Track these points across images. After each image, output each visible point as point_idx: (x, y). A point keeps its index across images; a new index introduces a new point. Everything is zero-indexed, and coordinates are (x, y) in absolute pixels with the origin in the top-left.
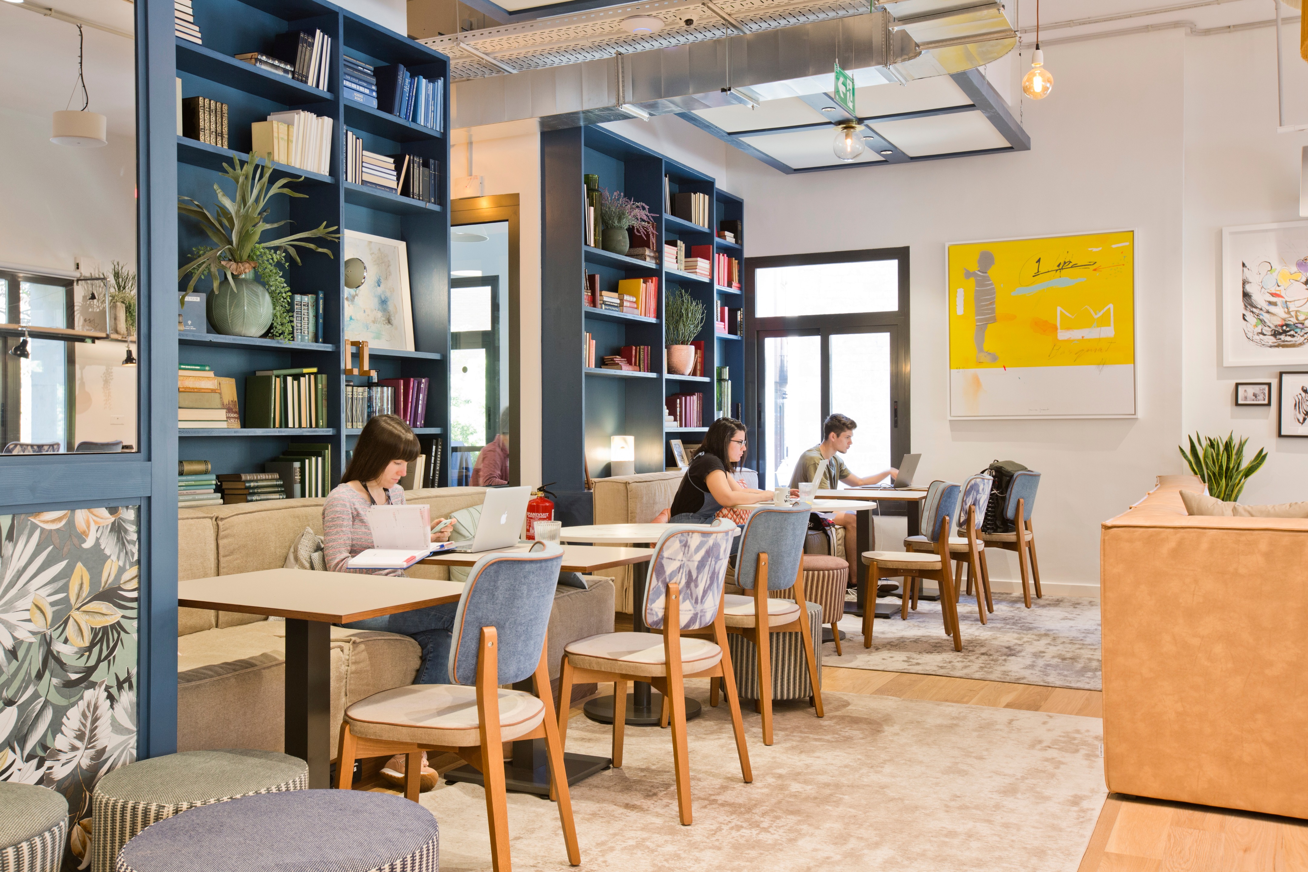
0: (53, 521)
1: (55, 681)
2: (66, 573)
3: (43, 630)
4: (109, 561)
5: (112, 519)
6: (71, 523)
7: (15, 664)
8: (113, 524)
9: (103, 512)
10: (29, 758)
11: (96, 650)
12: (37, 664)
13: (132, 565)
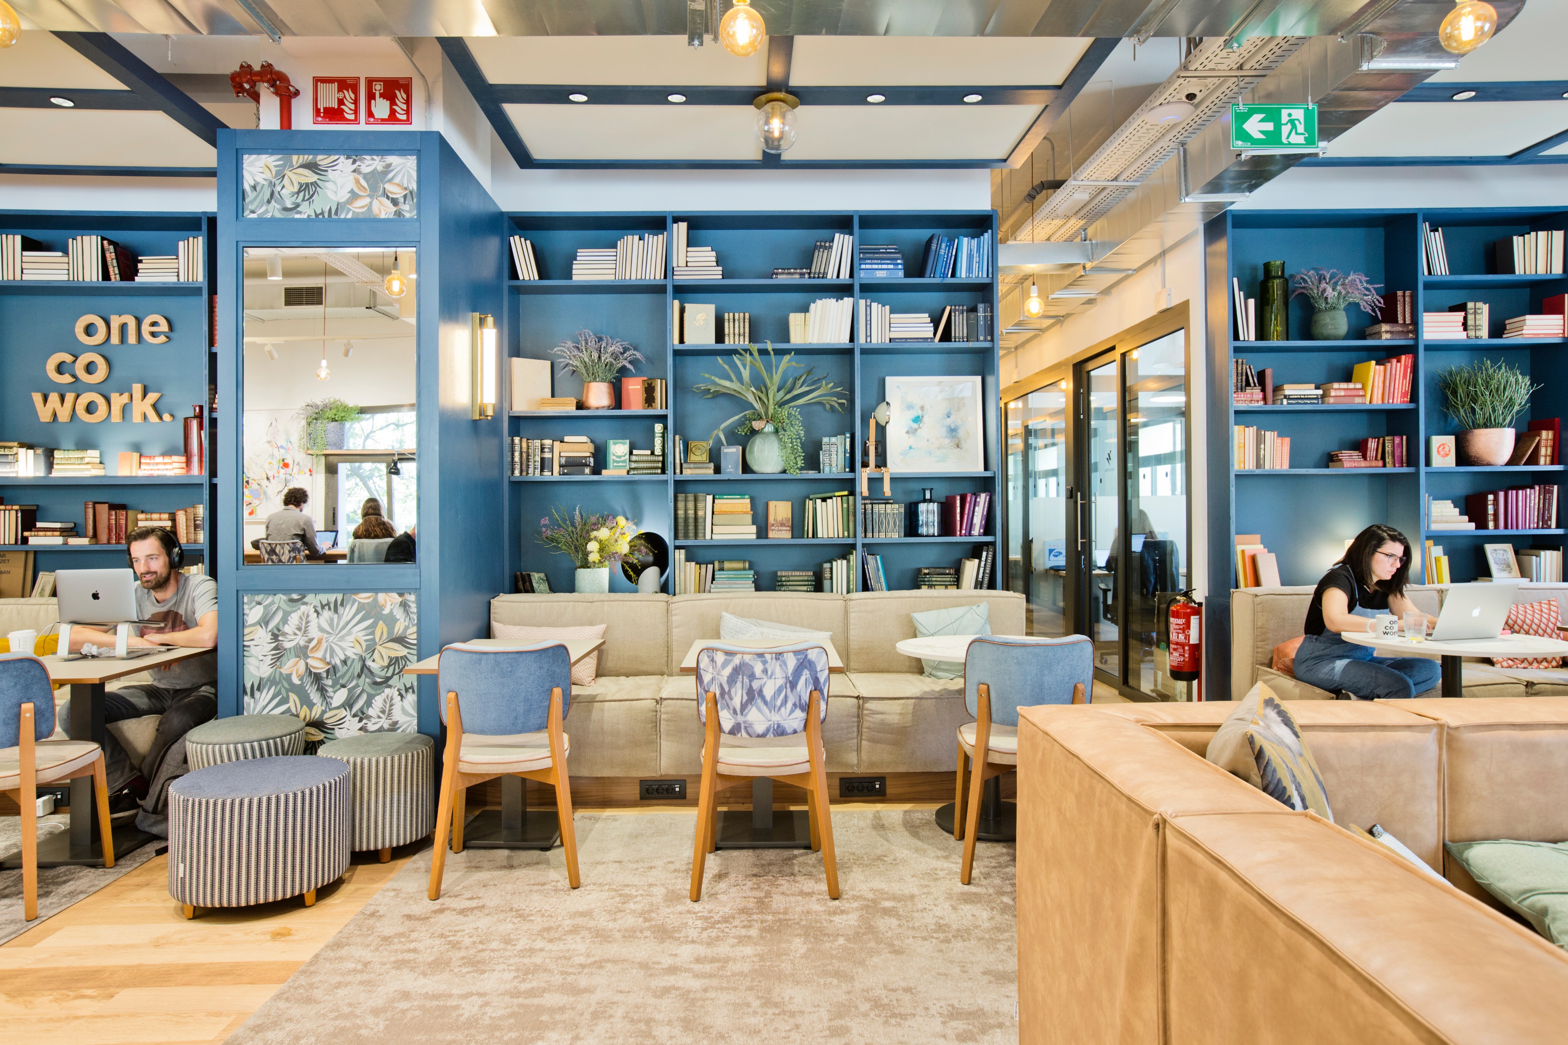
0: (365, 598)
1: (368, 680)
2: (373, 626)
3: (361, 653)
4: (398, 623)
5: (401, 599)
6: (375, 600)
7: (345, 668)
8: (401, 602)
9: (395, 595)
10: (355, 716)
11: (392, 668)
12: (358, 669)
13: (413, 625)
